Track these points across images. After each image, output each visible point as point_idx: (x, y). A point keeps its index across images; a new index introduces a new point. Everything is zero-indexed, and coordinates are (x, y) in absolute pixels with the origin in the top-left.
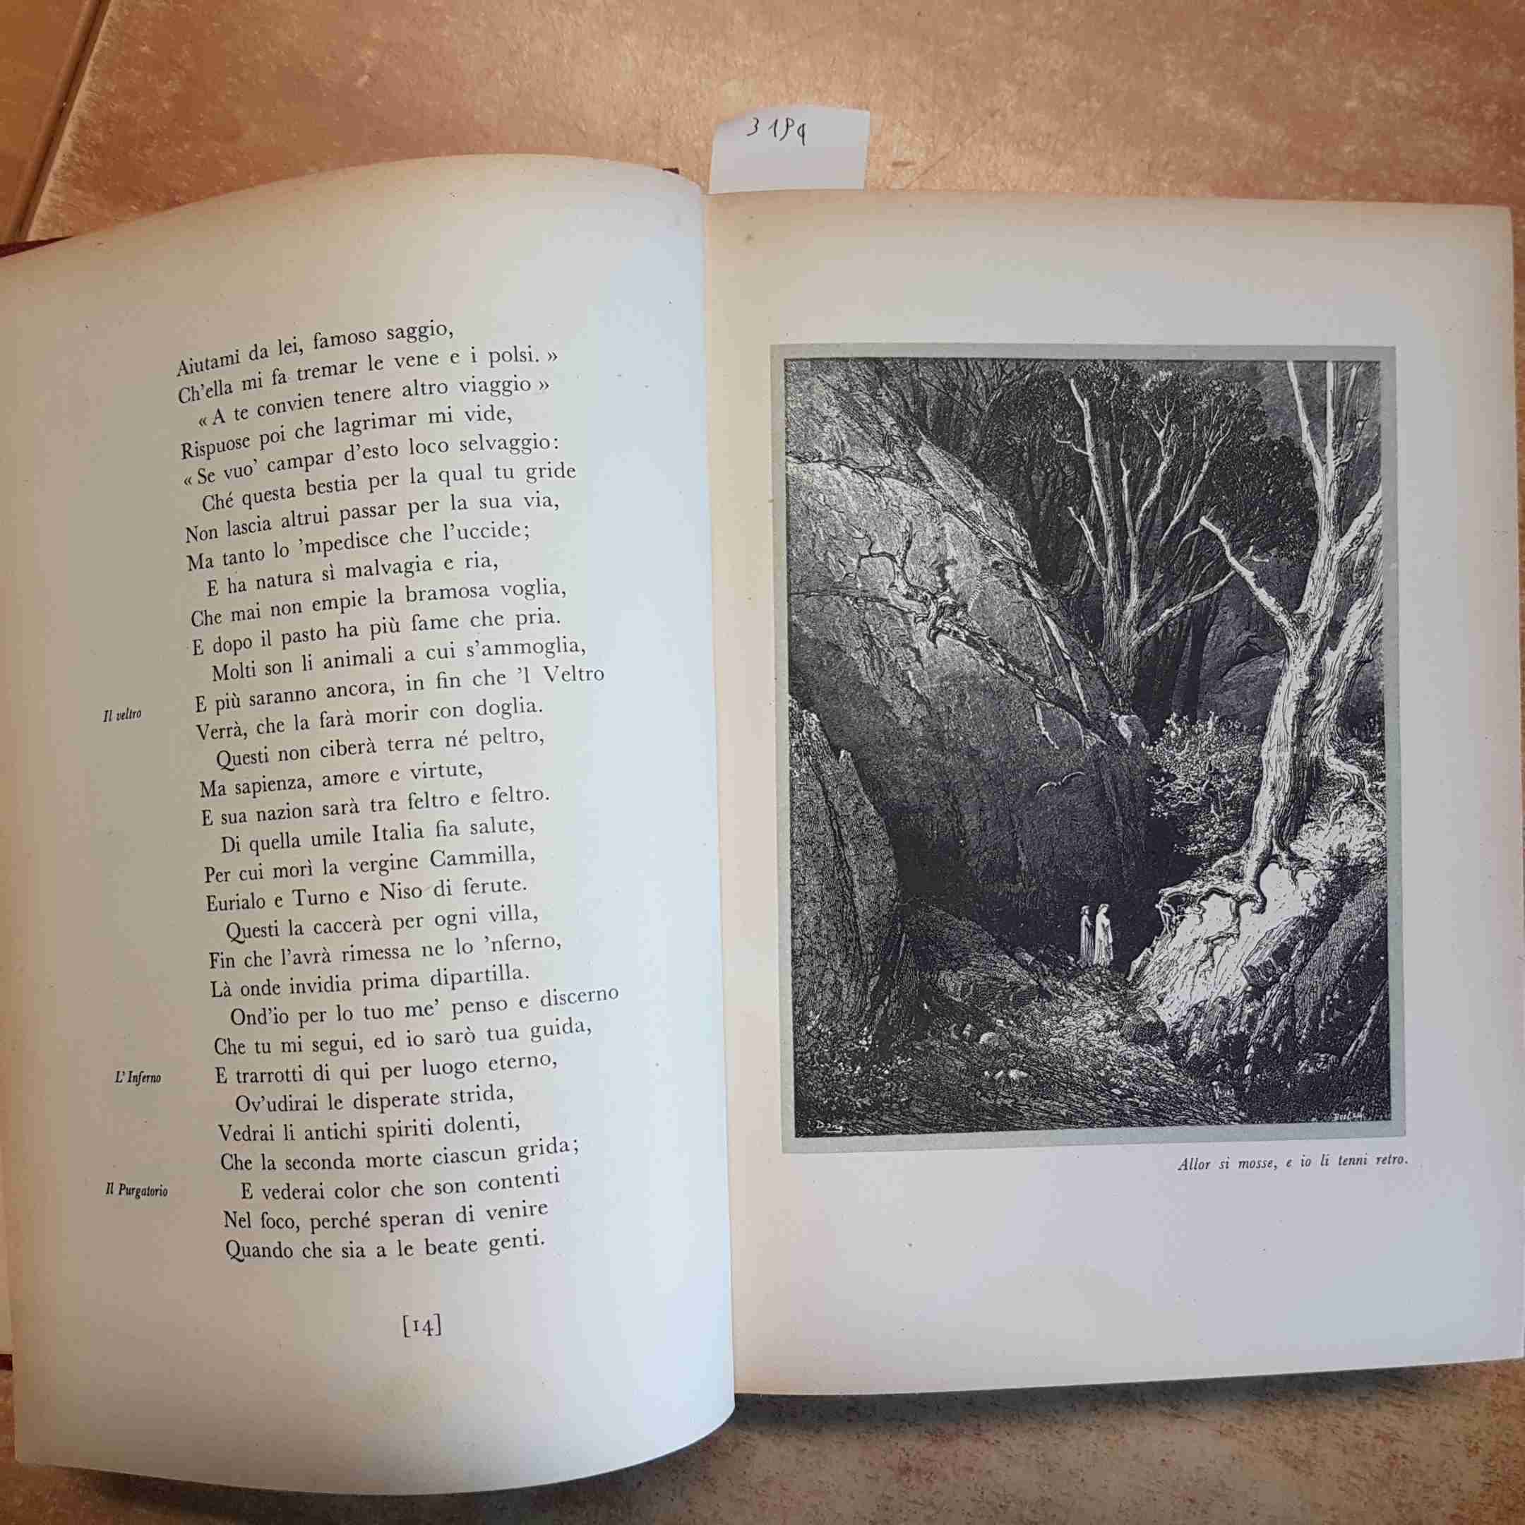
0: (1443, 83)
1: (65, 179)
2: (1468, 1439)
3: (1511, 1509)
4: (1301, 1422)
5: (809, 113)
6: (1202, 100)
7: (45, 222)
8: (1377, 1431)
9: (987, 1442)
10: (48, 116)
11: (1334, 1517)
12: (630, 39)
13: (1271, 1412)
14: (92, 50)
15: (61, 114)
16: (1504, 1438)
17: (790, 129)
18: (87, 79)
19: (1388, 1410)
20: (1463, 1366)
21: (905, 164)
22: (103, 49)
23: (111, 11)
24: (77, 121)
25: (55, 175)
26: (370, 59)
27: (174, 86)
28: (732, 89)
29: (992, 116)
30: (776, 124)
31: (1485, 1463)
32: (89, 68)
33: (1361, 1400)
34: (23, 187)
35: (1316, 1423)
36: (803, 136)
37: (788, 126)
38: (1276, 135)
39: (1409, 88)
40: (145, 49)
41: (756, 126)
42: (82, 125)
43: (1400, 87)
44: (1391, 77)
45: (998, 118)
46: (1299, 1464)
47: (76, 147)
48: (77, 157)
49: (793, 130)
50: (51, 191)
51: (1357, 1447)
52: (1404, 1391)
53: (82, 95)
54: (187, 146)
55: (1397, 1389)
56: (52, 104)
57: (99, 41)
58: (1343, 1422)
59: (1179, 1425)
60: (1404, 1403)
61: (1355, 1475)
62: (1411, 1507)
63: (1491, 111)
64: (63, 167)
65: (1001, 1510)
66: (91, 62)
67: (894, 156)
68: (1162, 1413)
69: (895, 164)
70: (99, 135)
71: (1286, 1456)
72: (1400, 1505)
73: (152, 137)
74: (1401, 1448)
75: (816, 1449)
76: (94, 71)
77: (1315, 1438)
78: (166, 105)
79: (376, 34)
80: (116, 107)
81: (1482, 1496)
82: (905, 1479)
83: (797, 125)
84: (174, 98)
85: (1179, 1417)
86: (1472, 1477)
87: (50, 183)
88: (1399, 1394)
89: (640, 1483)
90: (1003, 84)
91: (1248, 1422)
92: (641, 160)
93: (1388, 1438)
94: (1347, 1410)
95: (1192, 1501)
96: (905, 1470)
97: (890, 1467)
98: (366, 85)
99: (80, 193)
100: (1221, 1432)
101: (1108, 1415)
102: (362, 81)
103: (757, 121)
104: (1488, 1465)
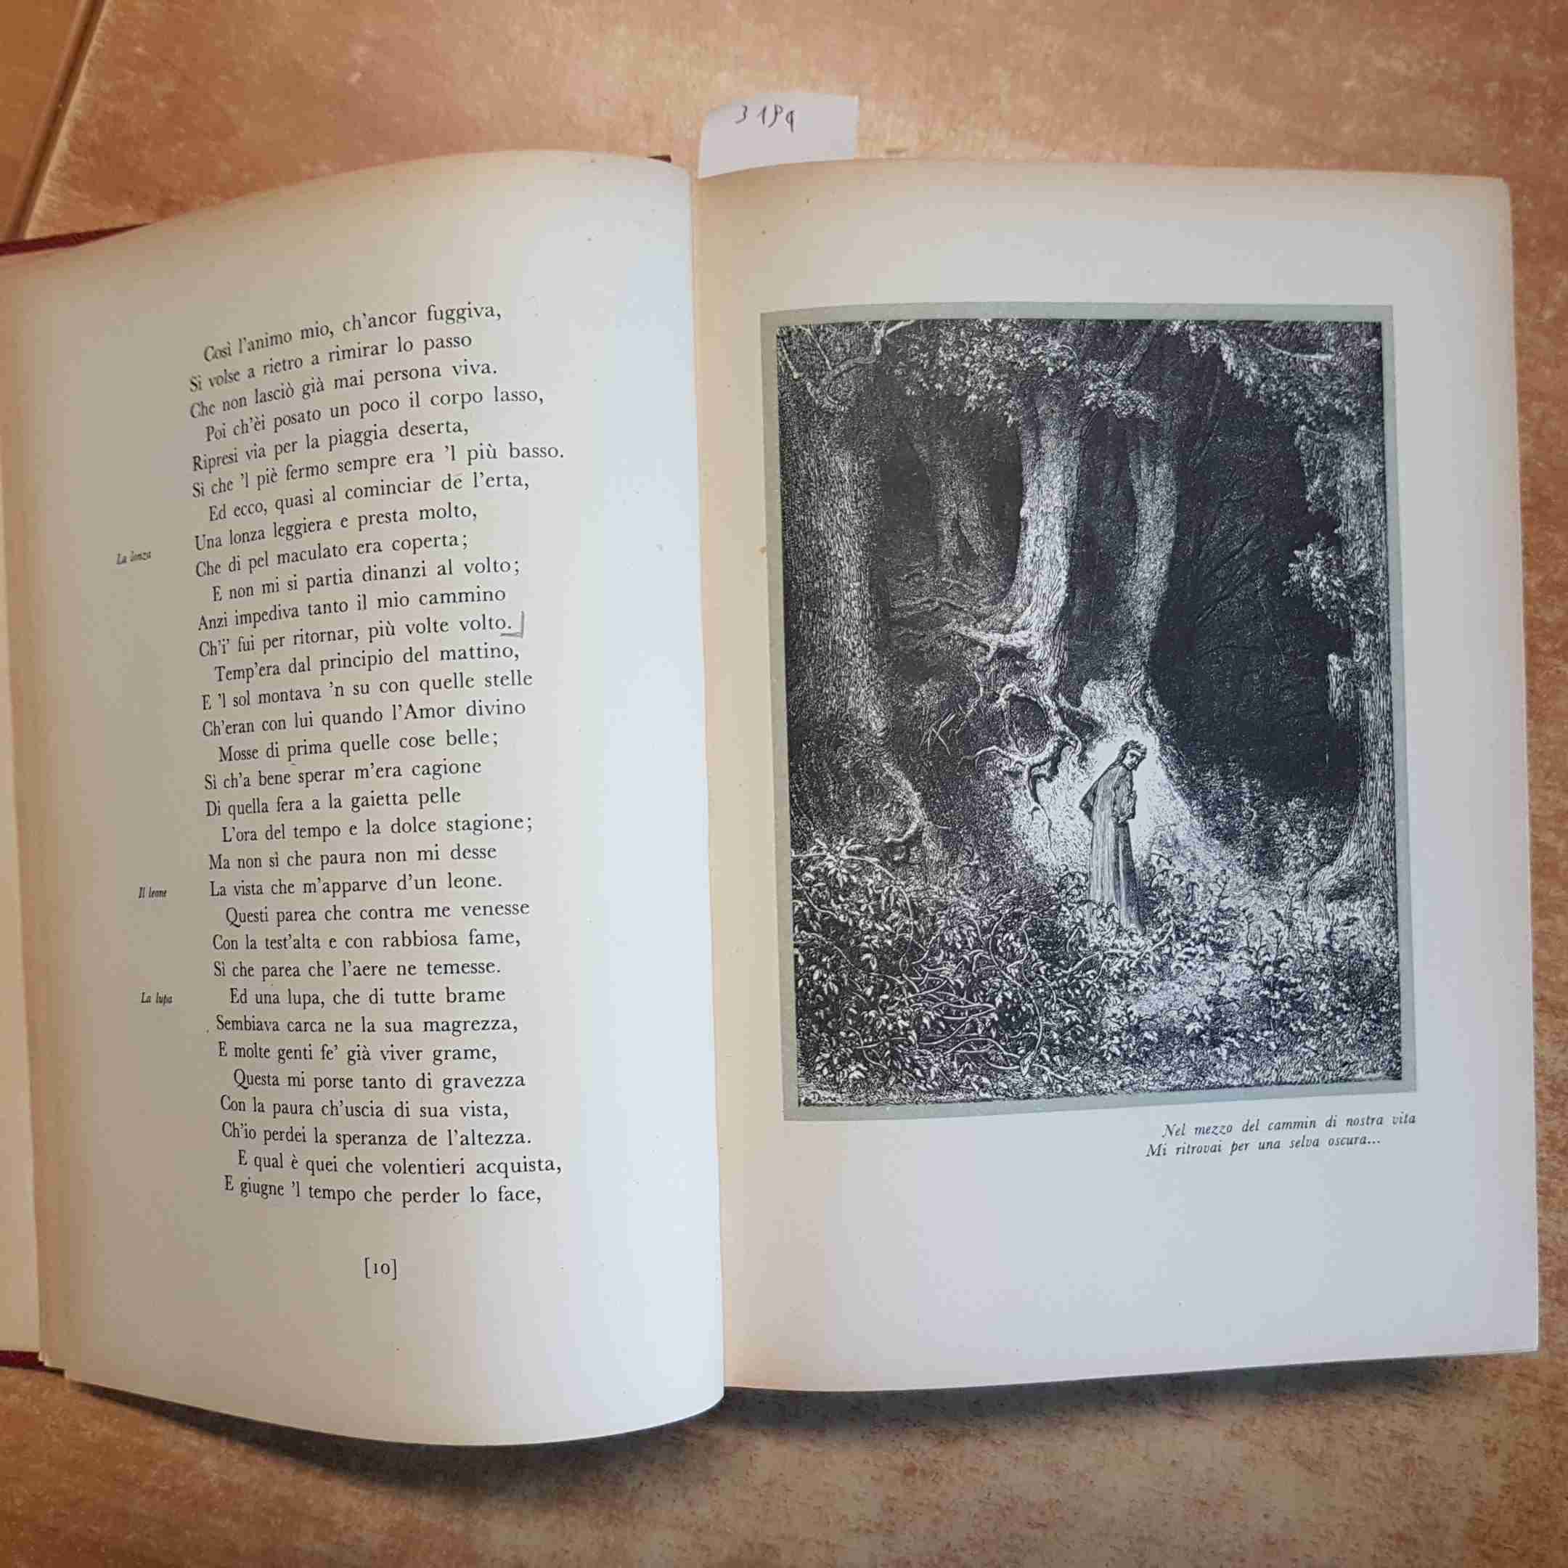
1: (60, 180)
2: (1486, 1440)
3: (1530, 1512)
4: (1314, 1421)
5: (799, 100)
6: (1198, 83)
7: (42, 222)
8: (1392, 1431)
9: (993, 1442)
10: (43, 115)
11: (1349, 1519)
12: (622, 31)
13: (1283, 1413)
15: (56, 117)
16: (1523, 1439)
17: (779, 116)
18: (82, 80)
19: (1403, 1410)
22: (98, 51)
23: (105, 13)
24: (73, 123)
25: (52, 178)
26: (362, 56)
27: (169, 86)
28: (723, 78)
29: (987, 101)
30: (764, 110)
31: (1504, 1465)
32: (84, 70)
33: (1376, 1400)
34: (19, 188)
35: (1330, 1423)
36: (792, 122)
37: (776, 113)
38: (1274, 116)
39: (1409, 67)
40: (139, 50)
41: (745, 114)
42: (78, 126)
43: (1399, 67)
44: (1390, 55)
45: (992, 103)
46: (1312, 1466)
47: (72, 148)
48: (74, 158)
49: (781, 117)
50: (48, 192)
51: (1372, 1448)
52: (1419, 1390)
53: (77, 96)
54: (181, 145)
55: (1413, 1388)
56: (48, 105)
57: (94, 42)
58: (1357, 1423)
59: (1189, 1425)
60: (1419, 1403)
61: (1370, 1476)
62: (1429, 1510)
63: (1493, 88)
64: (59, 168)
65: (1007, 1513)
66: (86, 63)
67: (887, 144)
69: (889, 152)
70: (94, 135)
71: (1298, 1455)
72: (1416, 1508)
73: (146, 137)
74: (1418, 1450)
75: (820, 1450)
76: (88, 72)
77: (1329, 1439)
78: (161, 105)
79: (369, 32)
80: (111, 107)
81: (1501, 1498)
82: (910, 1479)
83: (786, 111)
84: (168, 97)
85: (1188, 1417)
86: (1491, 1480)
87: (46, 183)
88: (1414, 1393)
89: (642, 1484)
90: (997, 70)
91: (1258, 1421)
92: (632, 152)
93: (1405, 1439)
94: (1362, 1410)
95: (1203, 1503)
96: (910, 1471)
97: (895, 1468)
98: (359, 81)
99: (76, 194)
100: (1232, 1433)
101: (1117, 1416)
102: (355, 78)
103: (746, 108)
104: (1507, 1467)
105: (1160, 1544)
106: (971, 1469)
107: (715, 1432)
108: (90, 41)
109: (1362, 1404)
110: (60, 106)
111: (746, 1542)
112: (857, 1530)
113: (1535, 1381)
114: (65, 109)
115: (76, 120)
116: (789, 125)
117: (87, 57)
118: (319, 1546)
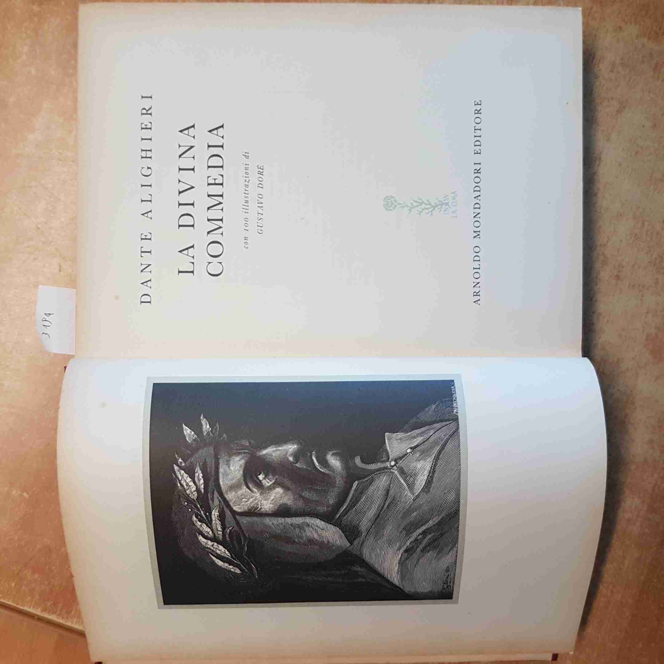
0: (23, 30)
1: (67, 618)
2: (615, 31)
4: (604, 105)
5: (40, 311)
6: (31, 137)
8: (610, 71)
9: (607, 242)
10: (40, 624)
11: (646, 91)
14: (14, 606)
15: (40, 619)
16: (616, 15)
17: (47, 320)
18: (26, 608)
19: (601, 66)
20: (584, 32)
21: (60, 266)
22: (13, 601)
24: (43, 613)
25: (66, 622)
26: (17, 492)
27: (29, 573)
29: (39, 228)
30: (44, 326)
31: (626, 23)
32: (21, 608)
33: (596, 78)
35: (605, 98)
36: (50, 314)
37: (46, 321)
38: (47, 104)
39: (26, 45)
40: (13, 585)
41: (46, 334)
42: (44, 610)
43: (26, 49)
44: (21, 53)
45: (39, 226)
46: (622, 107)
47: (54, 613)
48: (58, 612)
49: (47, 318)
50: (72, 623)
51: (616, 80)
53: (31, 610)
54: (53, 568)
56: (36, 622)
57: (10, 603)
58: (606, 86)
59: (603, 157)
61: (629, 81)
62: (643, 57)
63: (36, 8)
66: (18, 606)
67: (57, 271)
68: (599, 165)
69: (60, 271)
70: (49, 604)
71: (619, 111)
72: (643, 62)
73: (50, 583)
74: (618, 61)
76: (22, 605)
77: (612, 99)
78: (37, 576)
79: (6, 489)
80: (37, 597)
81: (640, 25)
82: (621, 277)
83: (45, 316)
84: (33, 573)
86: (632, 30)
87: (69, 624)
90: (25, 224)
93: (613, 65)
95: (637, 153)
96: (618, 277)
97: (616, 284)
98: (28, 493)
99: (73, 612)
100: (608, 140)
101: (598, 189)
102: (25, 494)
103: (43, 333)
104: (627, 22)
105: (653, 173)
106: (618, 251)
107: (598, 358)
108: (9, 605)
109: (597, 83)
110: (36, 617)
111: (645, 347)
112: (641, 300)
113: (592, 8)
114: (37, 615)
115: (42, 611)
116: (51, 315)
117: (16, 605)
118: (638, 524)
